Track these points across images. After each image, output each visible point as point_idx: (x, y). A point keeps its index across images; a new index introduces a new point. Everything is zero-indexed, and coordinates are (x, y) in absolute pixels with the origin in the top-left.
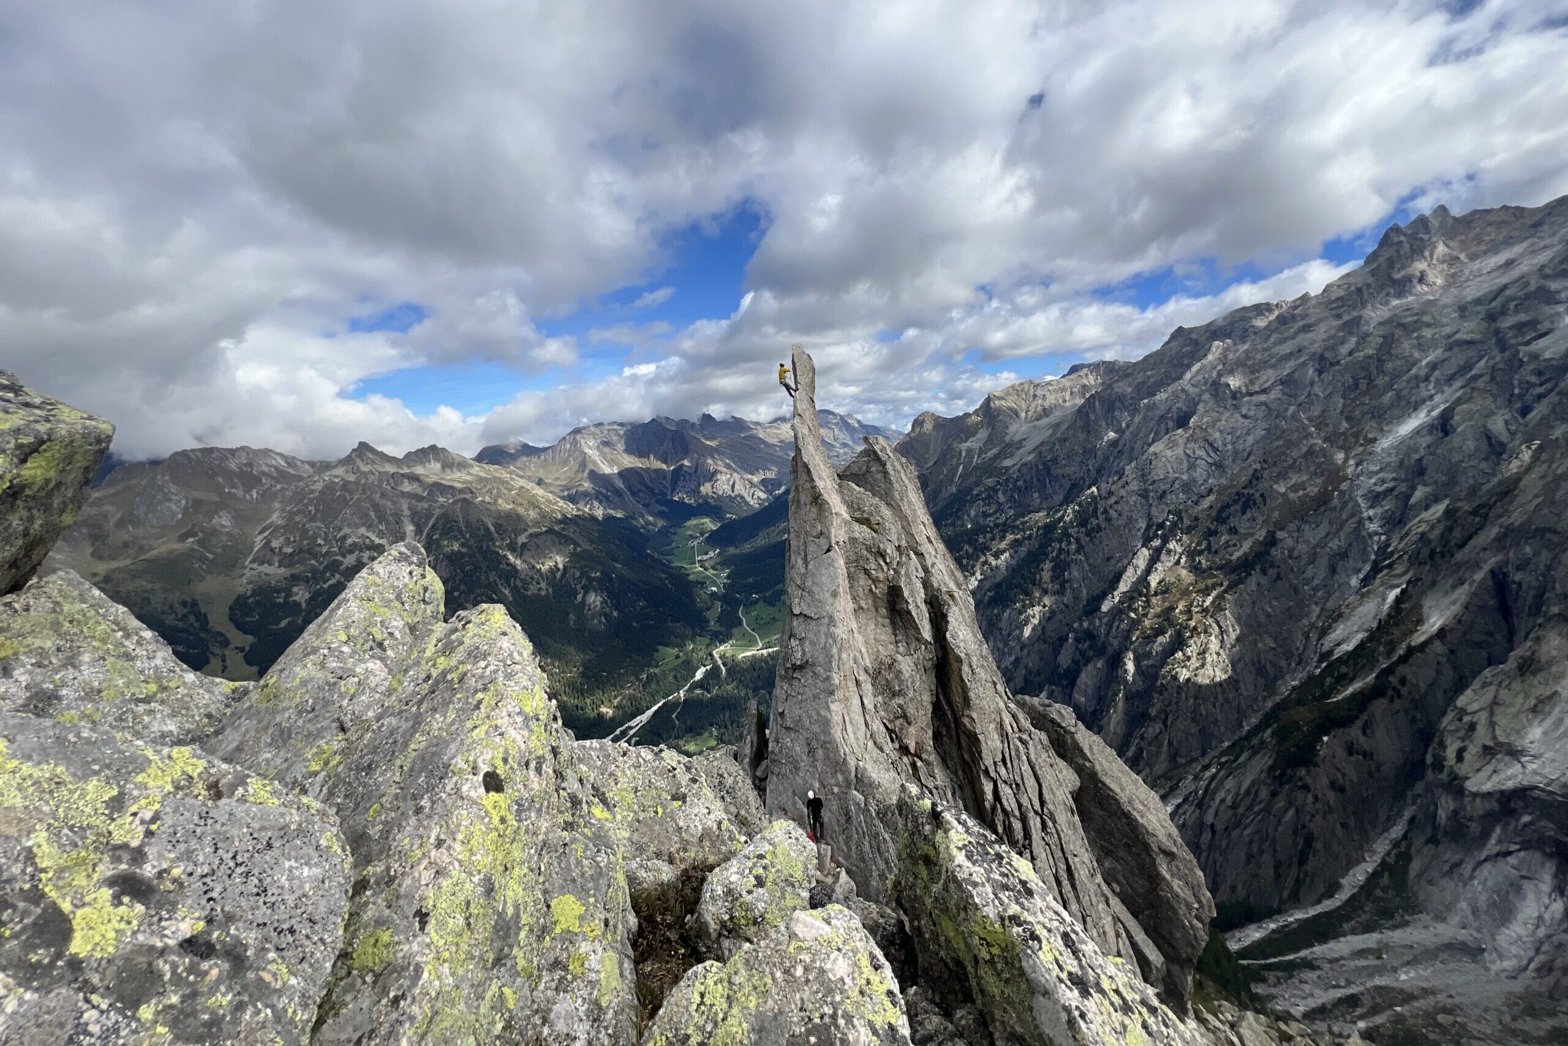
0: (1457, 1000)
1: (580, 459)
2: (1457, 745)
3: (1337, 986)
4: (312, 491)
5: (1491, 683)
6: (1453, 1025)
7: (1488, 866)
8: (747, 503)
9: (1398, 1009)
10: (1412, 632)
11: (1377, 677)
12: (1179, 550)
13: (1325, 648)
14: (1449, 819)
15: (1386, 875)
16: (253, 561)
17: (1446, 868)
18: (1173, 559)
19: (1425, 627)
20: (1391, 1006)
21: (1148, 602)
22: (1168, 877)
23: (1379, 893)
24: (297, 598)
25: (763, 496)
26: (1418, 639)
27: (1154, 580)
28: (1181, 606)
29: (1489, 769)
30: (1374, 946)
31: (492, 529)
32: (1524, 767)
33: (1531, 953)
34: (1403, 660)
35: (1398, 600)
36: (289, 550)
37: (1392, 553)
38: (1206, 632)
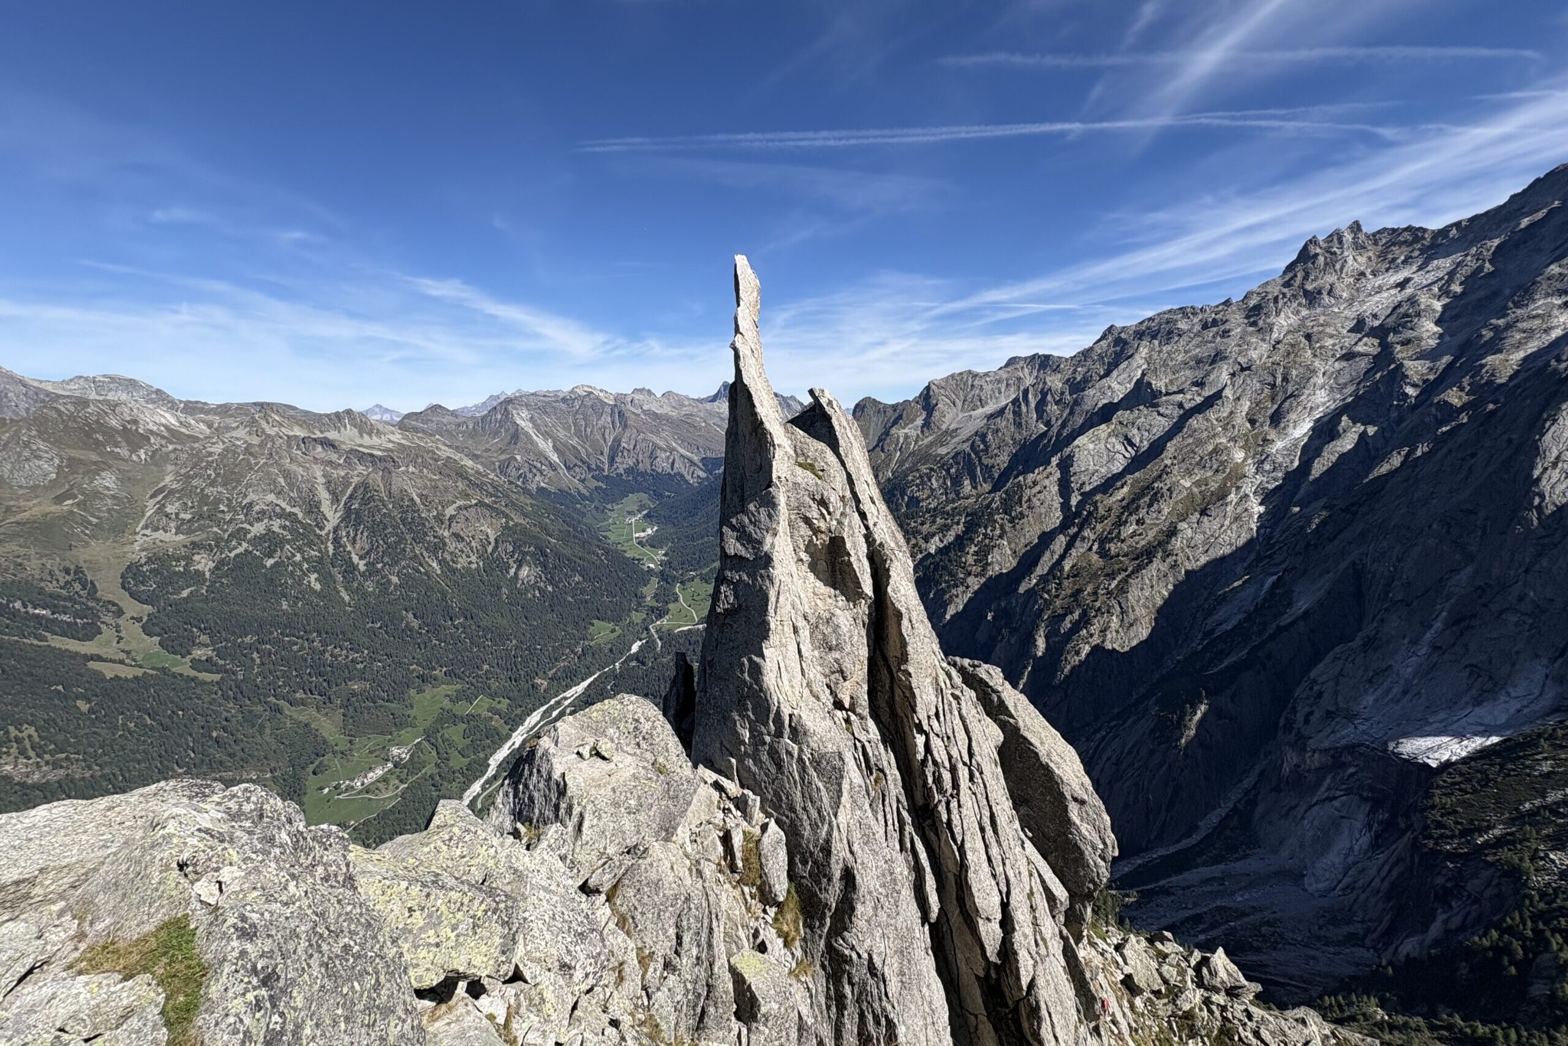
0: (1278, 915)
1: (512, 431)
2: (1307, 709)
3: (1186, 908)
4: (210, 454)
5: (1340, 659)
6: (1273, 935)
7: (1316, 808)
8: (687, 482)
9: (1232, 924)
10: (1282, 614)
11: (1248, 654)
12: (1092, 537)
13: (1208, 628)
14: (1291, 772)
15: (1236, 817)
16: (146, 527)
17: (1283, 812)
18: (1086, 546)
19: (1293, 610)
20: (1227, 921)
21: (1060, 584)
22: (1078, 822)
23: (1228, 833)
24: (200, 567)
25: (703, 475)
26: (1286, 620)
27: (1067, 565)
28: (1089, 589)
29: (1329, 730)
30: (1220, 875)
31: (418, 500)
32: (1356, 728)
33: (1340, 877)
34: (1272, 637)
35: (1274, 586)
36: (188, 516)
37: (1274, 544)
38: (1108, 612)
